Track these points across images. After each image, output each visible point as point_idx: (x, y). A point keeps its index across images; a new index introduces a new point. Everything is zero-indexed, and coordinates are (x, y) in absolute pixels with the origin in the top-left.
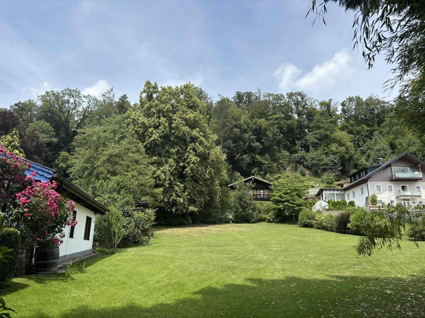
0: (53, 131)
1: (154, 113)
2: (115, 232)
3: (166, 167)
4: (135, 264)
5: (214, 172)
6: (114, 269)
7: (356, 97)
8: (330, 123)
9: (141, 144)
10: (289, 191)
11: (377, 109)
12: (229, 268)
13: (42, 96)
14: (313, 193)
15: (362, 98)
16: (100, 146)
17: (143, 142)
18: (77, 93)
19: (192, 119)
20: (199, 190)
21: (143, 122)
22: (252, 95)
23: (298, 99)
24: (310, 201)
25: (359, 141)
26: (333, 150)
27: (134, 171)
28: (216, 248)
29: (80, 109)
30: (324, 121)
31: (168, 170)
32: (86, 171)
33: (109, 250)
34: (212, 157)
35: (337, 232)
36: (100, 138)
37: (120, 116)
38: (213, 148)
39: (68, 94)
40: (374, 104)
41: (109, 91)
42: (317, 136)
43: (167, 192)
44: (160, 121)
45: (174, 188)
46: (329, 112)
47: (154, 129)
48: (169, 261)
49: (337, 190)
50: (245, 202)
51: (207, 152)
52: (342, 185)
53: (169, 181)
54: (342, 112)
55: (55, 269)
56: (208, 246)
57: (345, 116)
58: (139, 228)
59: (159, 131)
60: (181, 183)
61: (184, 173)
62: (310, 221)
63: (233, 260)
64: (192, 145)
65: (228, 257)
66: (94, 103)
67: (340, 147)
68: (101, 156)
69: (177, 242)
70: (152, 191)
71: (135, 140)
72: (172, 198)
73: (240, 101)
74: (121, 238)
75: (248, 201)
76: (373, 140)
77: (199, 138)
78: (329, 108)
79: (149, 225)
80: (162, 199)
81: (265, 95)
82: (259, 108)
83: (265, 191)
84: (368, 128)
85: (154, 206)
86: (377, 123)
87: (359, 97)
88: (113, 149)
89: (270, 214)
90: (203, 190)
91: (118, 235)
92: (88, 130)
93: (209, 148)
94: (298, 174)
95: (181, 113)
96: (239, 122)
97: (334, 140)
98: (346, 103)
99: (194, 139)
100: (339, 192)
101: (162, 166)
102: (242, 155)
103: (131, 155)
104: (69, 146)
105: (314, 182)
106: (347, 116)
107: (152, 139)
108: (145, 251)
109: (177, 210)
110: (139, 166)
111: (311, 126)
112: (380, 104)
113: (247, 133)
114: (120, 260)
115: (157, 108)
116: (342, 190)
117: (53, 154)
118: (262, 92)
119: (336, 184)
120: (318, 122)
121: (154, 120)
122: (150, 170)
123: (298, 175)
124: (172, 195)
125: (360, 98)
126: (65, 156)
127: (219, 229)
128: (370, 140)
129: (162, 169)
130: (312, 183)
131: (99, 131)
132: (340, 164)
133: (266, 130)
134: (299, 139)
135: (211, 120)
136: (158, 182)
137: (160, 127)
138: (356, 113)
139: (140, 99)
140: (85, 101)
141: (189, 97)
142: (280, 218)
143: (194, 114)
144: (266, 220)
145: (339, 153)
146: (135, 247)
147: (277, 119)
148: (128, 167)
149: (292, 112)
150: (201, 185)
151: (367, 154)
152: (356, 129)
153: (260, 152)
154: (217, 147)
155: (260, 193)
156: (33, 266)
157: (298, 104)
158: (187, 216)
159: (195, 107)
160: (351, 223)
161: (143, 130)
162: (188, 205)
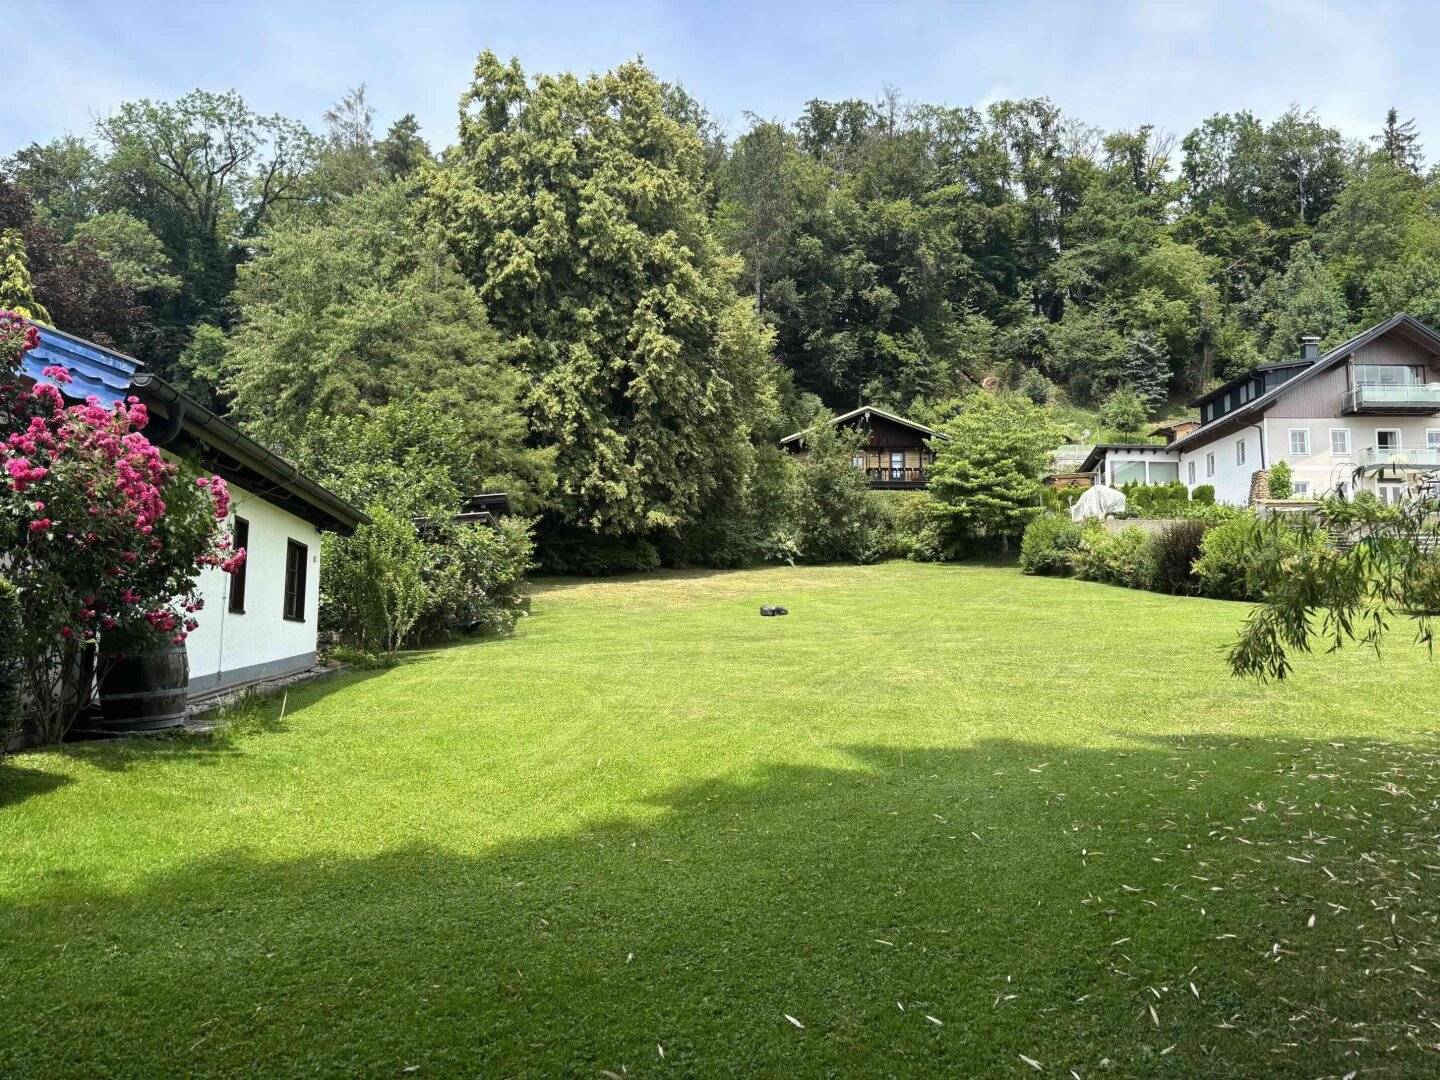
0: (161, 251)
1: (513, 175)
2: (392, 597)
3: (564, 374)
4: (464, 699)
5: (734, 394)
6: (392, 718)
7: (1237, 115)
8: (1140, 213)
9: (472, 289)
10: (990, 455)
11: (1310, 160)
12: (796, 708)
13: (111, 121)
14: (1071, 463)
15: (1258, 121)
16: (329, 298)
17: (478, 283)
18: (235, 109)
19: (651, 196)
20: (681, 454)
21: (476, 208)
22: (864, 113)
23: (1031, 126)
24: (1061, 487)
25: (1236, 280)
26: (1146, 312)
27: (451, 385)
28: (746, 645)
29: (252, 170)
30: (1119, 206)
31: (572, 384)
32: (286, 388)
33: (376, 654)
34: (725, 337)
35: (1154, 589)
36: (323, 268)
37: (392, 187)
38: (727, 303)
39: (203, 114)
40: (1301, 143)
41: (352, 102)
42: (1092, 262)
43: (572, 461)
44: (536, 203)
45: (596, 447)
46: (1138, 174)
47: (518, 234)
48: (587, 688)
49: (1155, 450)
50: (840, 495)
51: (709, 319)
52: (1170, 434)
53: (576, 425)
54: (1184, 175)
55: (178, 719)
56: (719, 636)
57: (1195, 187)
58: (477, 581)
59: (533, 242)
60: (620, 432)
61: (628, 394)
62: (1061, 554)
63: (808, 685)
64: (654, 295)
65: (788, 673)
66: (299, 146)
67: (1171, 300)
68: (332, 335)
69: (610, 627)
70: (519, 457)
71: (449, 276)
72: (588, 482)
73: (824, 137)
74: (416, 614)
75: (848, 492)
76: (1289, 273)
77: (678, 267)
78: (1140, 157)
79: (512, 570)
80: (556, 483)
81: (913, 113)
82: (890, 160)
83: (908, 456)
84: (1274, 232)
85: (527, 508)
86: (1305, 212)
87: (1250, 118)
88: (372, 308)
89: (924, 532)
90: (696, 454)
91: (404, 604)
92: (279, 238)
93: (714, 305)
94: (1021, 398)
95: (610, 173)
96: (818, 212)
97: (1151, 278)
98: (1201, 140)
99: (658, 272)
100: (1159, 458)
101: (548, 370)
102: (828, 334)
103: (439, 329)
104: (223, 305)
105: (1073, 425)
106: (1199, 190)
107: (508, 269)
108: (504, 656)
109: (606, 523)
110: (468, 371)
111: (1071, 226)
112: (1319, 143)
113: (847, 253)
114: (413, 687)
115: (522, 155)
116: (1171, 450)
117: (170, 335)
118: (901, 101)
119: (1151, 432)
120: (1097, 213)
121: (515, 202)
122: (509, 384)
123: (1020, 400)
124: (588, 473)
125: (1254, 121)
126: (211, 339)
127: (750, 586)
128: (1279, 274)
129: (549, 379)
130: (1066, 429)
131: (319, 242)
132: (1168, 362)
133: (914, 239)
134: (1028, 274)
135: (718, 205)
136: (539, 427)
137: (535, 228)
138: (1233, 176)
139: (460, 123)
140: (264, 140)
141: (640, 116)
142: (957, 546)
143: (659, 176)
144: (911, 555)
145: (1165, 321)
146: (468, 643)
147: (952, 201)
148: (430, 372)
149: (1005, 175)
150: (688, 437)
151: (1262, 324)
152: (1228, 234)
153: (892, 321)
154: (741, 301)
155: (891, 462)
156: (93, 711)
157: (1030, 147)
158: (642, 543)
159: (662, 151)
160: (1205, 560)
161: (477, 238)
162: (645, 505)
